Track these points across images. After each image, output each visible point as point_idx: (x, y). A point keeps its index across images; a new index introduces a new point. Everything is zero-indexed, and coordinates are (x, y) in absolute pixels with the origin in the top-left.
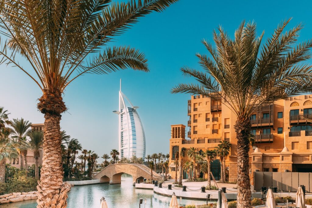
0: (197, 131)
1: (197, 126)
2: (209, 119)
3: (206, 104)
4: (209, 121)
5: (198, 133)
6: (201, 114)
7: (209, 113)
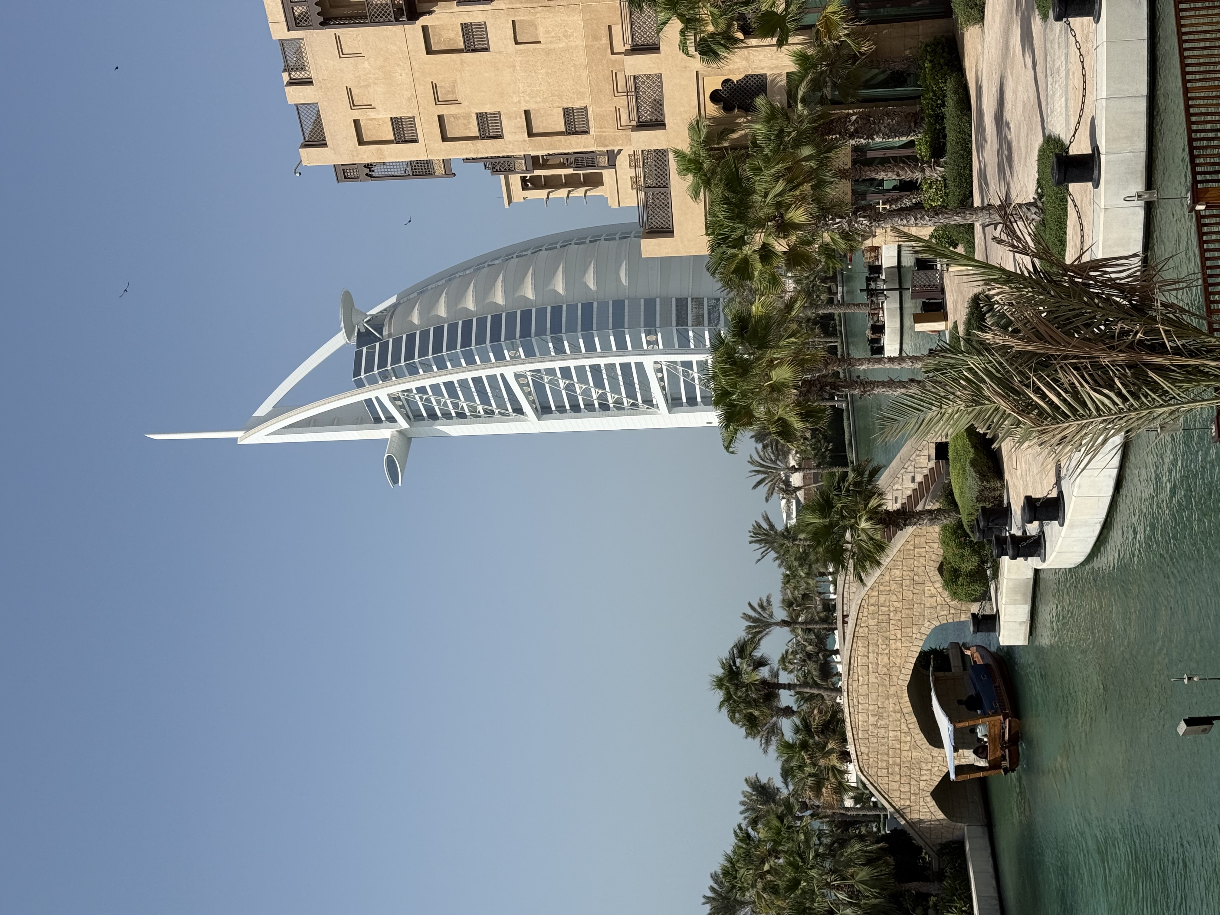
0: (568, 113)
1: (527, 113)
2: (466, 28)
3: (358, 55)
4: (482, 27)
5: (577, 105)
6: (435, 87)
7: (425, 29)
